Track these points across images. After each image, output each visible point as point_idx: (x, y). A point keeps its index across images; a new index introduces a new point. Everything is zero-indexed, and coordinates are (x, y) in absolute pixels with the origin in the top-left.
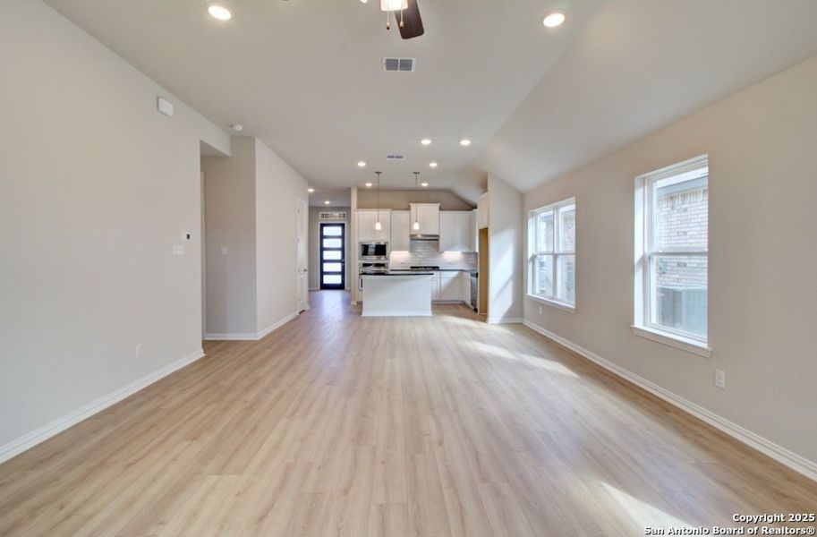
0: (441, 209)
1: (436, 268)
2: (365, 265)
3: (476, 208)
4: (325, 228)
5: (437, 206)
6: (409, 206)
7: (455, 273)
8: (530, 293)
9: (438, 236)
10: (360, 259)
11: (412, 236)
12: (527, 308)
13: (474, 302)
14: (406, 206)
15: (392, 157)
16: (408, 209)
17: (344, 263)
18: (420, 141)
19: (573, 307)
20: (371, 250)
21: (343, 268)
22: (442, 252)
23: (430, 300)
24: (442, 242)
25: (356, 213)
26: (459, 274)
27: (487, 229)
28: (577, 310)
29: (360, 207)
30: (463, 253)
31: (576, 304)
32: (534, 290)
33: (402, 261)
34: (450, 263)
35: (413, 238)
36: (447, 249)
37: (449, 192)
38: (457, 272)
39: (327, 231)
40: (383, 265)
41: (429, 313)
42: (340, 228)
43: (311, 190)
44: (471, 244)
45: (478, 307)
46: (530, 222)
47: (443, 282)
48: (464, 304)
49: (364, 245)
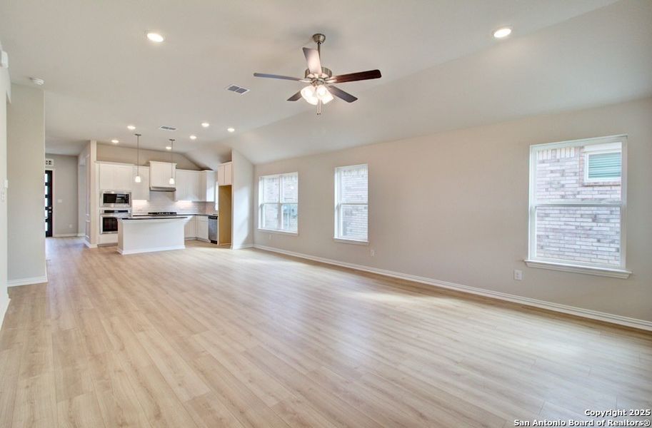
0: (177, 168)
1: (173, 214)
2: (106, 212)
3: (208, 169)
5: (174, 165)
6: (149, 163)
7: (190, 217)
8: (260, 228)
9: (174, 188)
10: (101, 206)
11: (151, 187)
12: (258, 237)
13: (211, 237)
14: (144, 162)
15: (167, 128)
16: (148, 164)
17: (51, 210)
18: (201, 123)
19: (297, 233)
21: (50, 214)
22: (177, 201)
23: (183, 237)
24: (177, 193)
25: (97, 165)
26: (193, 218)
27: (231, 186)
28: (299, 234)
29: (99, 159)
30: (194, 202)
31: (299, 231)
32: (262, 225)
33: (141, 208)
34: (182, 210)
35: (152, 189)
36: (182, 198)
37: (184, 155)
40: (127, 211)
41: (182, 247)
44: (200, 196)
46: (260, 183)
49: (104, 194)
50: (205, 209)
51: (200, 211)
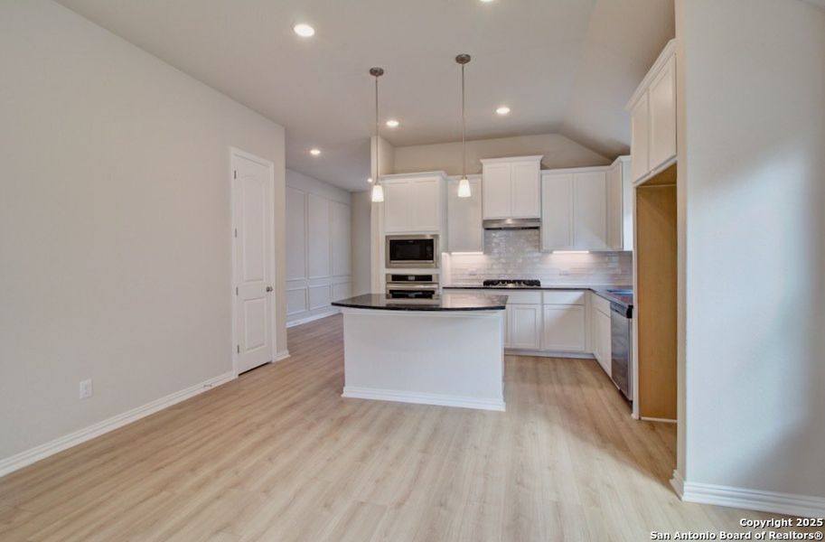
0: (543, 167)
1: (534, 285)
2: (396, 278)
3: (626, 152)
5: (535, 160)
6: (480, 165)
7: (573, 297)
9: (538, 220)
10: (387, 267)
11: (485, 222)
13: (621, 366)
16: (479, 170)
22: (551, 252)
24: (547, 232)
26: (584, 295)
30: (594, 253)
33: (468, 270)
34: (564, 275)
35: (489, 226)
36: (561, 246)
37: (562, 132)
38: (579, 294)
40: (428, 278)
44: (613, 233)
45: (635, 397)
47: (549, 312)
48: (593, 363)
49: (392, 242)
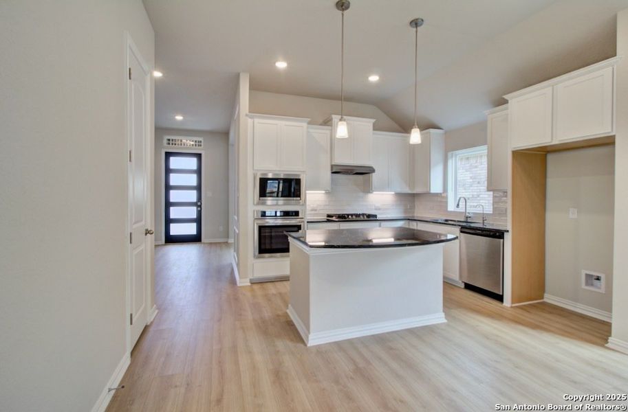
0: (375, 128)
1: (373, 217)
4: (172, 159)
5: (371, 122)
6: (331, 120)
10: (255, 203)
11: (333, 167)
16: (328, 122)
17: (200, 206)
20: (273, 186)
21: (199, 213)
25: (250, 121)
33: (317, 207)
39: (175, 162)
40: (297, 214)
42: (194, 161)
43: (158, 74)
49: (261, 179)
50: (413, 207)
51: (405, 212)
